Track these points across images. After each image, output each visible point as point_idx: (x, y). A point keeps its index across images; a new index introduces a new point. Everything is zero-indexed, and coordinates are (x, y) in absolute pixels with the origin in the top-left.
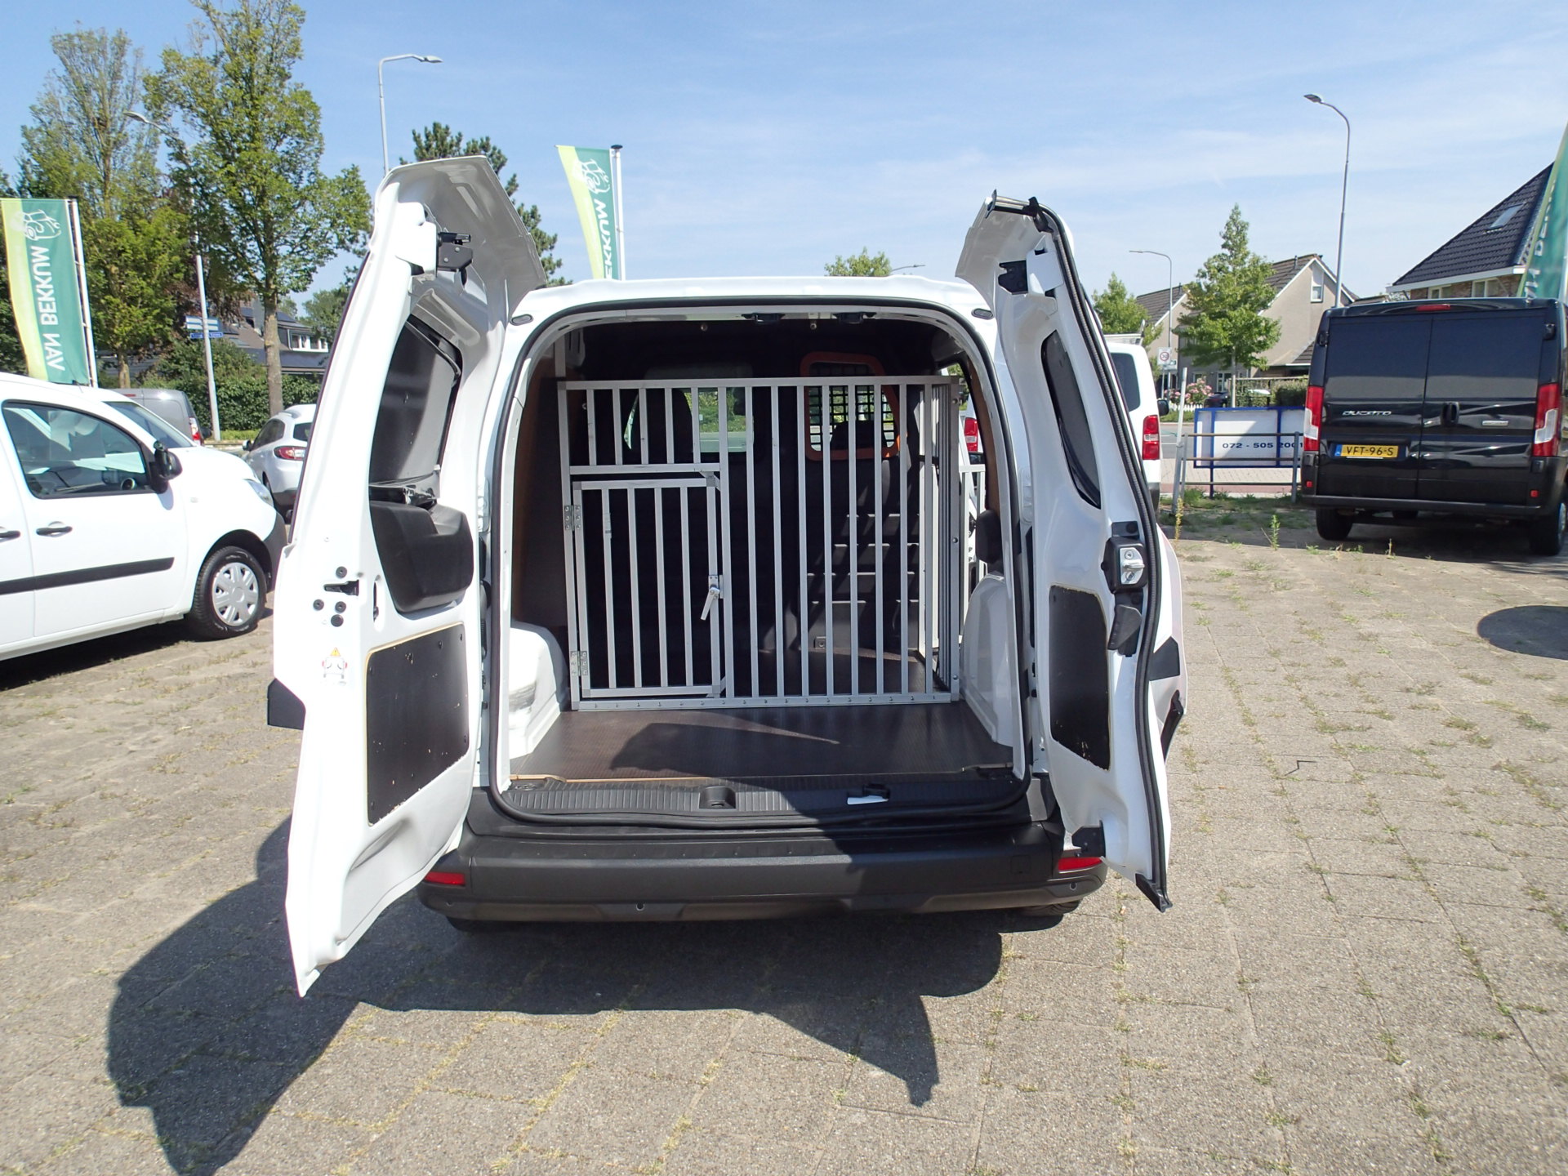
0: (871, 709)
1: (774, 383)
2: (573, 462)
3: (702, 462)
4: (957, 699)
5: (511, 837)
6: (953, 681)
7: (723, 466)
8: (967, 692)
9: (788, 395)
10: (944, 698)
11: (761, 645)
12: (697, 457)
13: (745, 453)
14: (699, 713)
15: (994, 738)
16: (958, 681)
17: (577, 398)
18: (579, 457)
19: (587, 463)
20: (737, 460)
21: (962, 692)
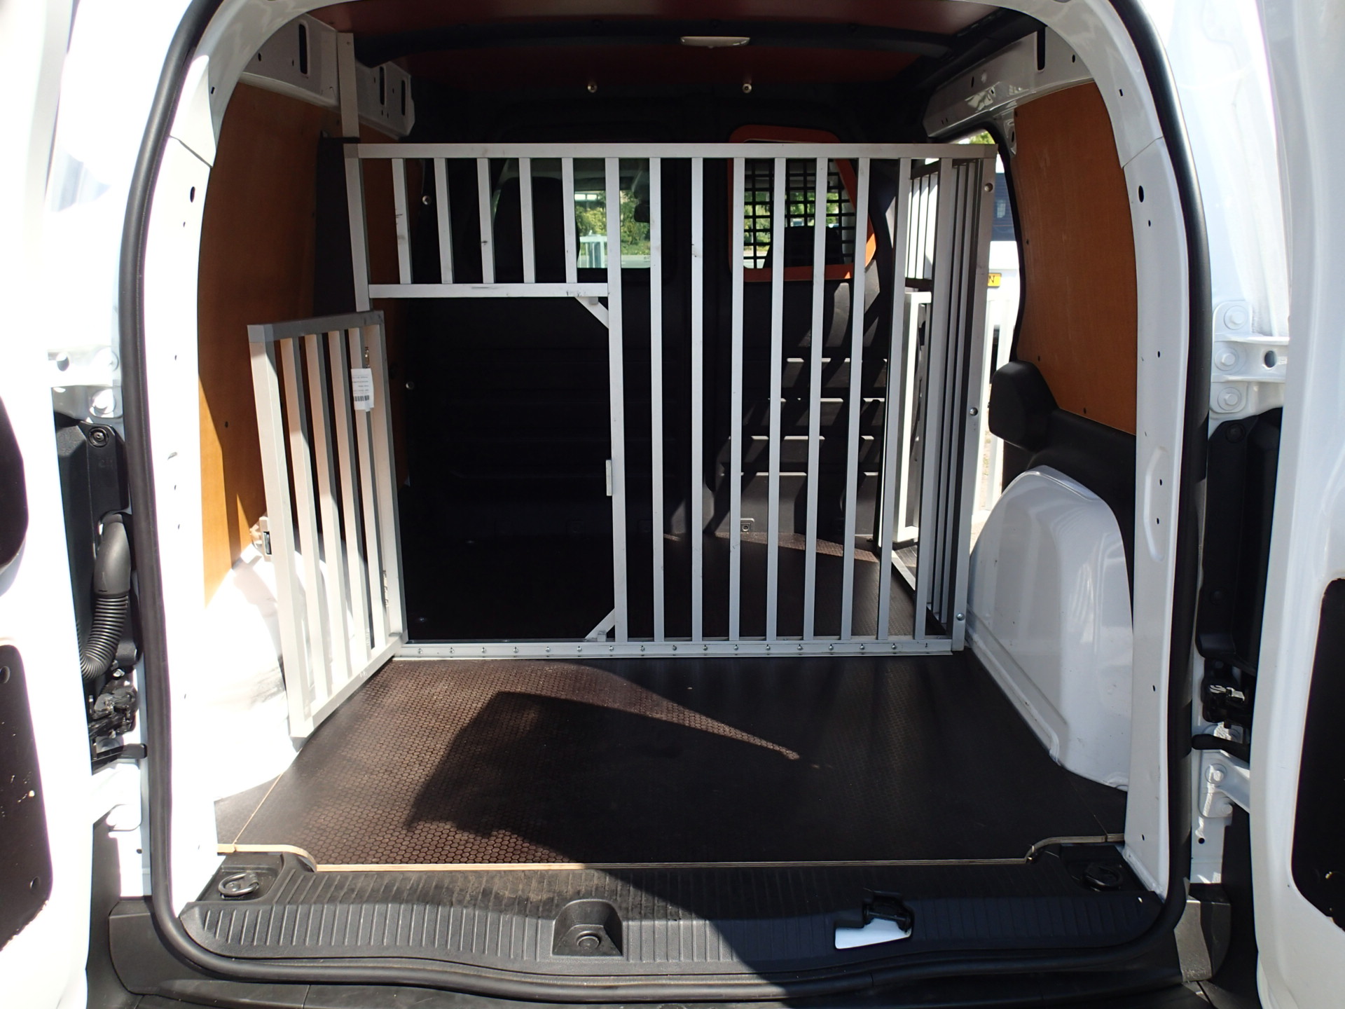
0: (833, 664)
1: (697, 153)
2: (374, 279)
3: (579, 281)
4: (962, 649)
5: (193, 1003)
6: (956, 622)
7: (613, 288)
8: (976, 637)
9: (718, 172)
10: (939, 646)
11: (667, 529)
12: (571, 273)
13: (648, 270)
14: (573, 667)
15: (1055, 752)
16: (963, 622)
17: (377, 173)
18: (384, 271)
19: (396, 281)
20: (635, 281)
21: (968, 637)
